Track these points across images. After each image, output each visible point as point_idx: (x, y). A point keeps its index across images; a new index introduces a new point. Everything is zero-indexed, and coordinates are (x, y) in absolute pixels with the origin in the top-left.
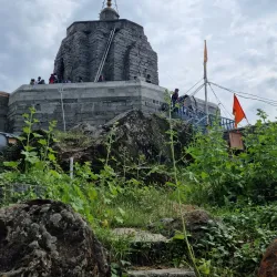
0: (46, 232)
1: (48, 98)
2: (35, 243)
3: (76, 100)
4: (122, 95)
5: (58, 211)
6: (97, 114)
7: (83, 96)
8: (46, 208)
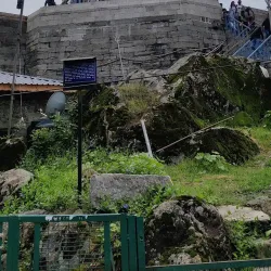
0: (195, 220)
1: (75, 21)
2: (192, 228)
3: (109, 22)
4: (163, 13)
5: (200, 205)
6: (134, 38)
7: (117, 17)
8: (191, 202)
